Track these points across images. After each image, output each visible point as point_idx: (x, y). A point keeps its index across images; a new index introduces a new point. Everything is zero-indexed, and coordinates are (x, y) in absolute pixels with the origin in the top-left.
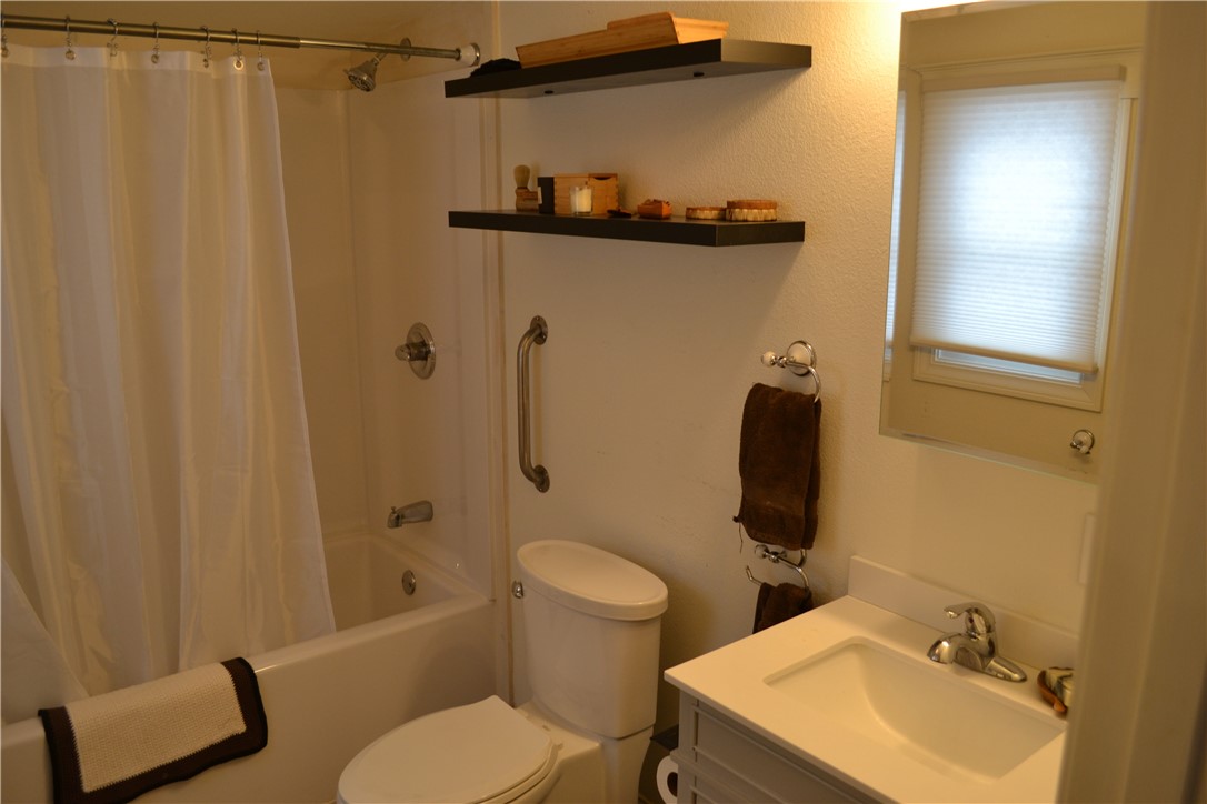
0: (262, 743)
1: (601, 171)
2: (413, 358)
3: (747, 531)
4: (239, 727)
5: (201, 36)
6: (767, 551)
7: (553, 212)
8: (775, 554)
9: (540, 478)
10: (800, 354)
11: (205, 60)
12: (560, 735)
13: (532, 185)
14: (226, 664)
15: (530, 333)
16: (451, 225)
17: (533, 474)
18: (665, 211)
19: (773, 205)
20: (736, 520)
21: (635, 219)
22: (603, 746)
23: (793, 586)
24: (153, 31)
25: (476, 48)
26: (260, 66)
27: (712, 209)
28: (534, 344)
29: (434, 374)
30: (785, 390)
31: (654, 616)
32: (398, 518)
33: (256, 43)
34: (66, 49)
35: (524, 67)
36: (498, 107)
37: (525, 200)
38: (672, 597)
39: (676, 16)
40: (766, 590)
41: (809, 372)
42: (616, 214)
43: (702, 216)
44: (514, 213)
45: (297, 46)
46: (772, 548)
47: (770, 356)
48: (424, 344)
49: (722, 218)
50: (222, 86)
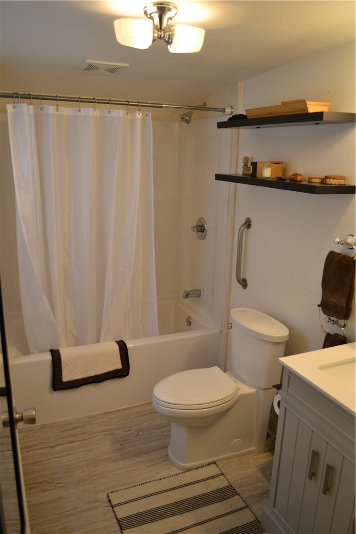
0: (127, 374)
1: (277, 161)
2: (198, 231)
3: (322, 311)
4: (119, 366)
5: (126, 104)
6: (330, 320)
7: (256, 176)
8: (333, 321)
9: (244, 283)
10: (350, 240)
11: (127, 113)
12: (240, 385)
13: (249, 165)
14: (116, 342)
15: (244, 224)
16: (216, 179)
17: (241, 281)
18: (299, 178)
19: (344, 178)
20: (319, 306)
21: (288, 181)
22: (257, 391)
23: (339, 335)
24: (109, 102)
25: (232, 107)
26: (147, 115)
27: (320, 178)
28: (246, 229)
29: (206, 238)
30: (343, 254)
31: (283, 341)
32: (187, 294)
33: (146, 106)
34: (79, 108)
35: (248, 118)
36: (239, 132)
37: (246, 170)
38: (290, 335)
39: (308, 101)
40: (328, 335)
41: (353, 248)
42: (280, 179)
43: (314, 181)
44: (242, 176)
45: (161, 107)
46: (332, 318)
47: (338, 240)
48: (203, 226)
49: (322, 183)
50: (133, 122)
